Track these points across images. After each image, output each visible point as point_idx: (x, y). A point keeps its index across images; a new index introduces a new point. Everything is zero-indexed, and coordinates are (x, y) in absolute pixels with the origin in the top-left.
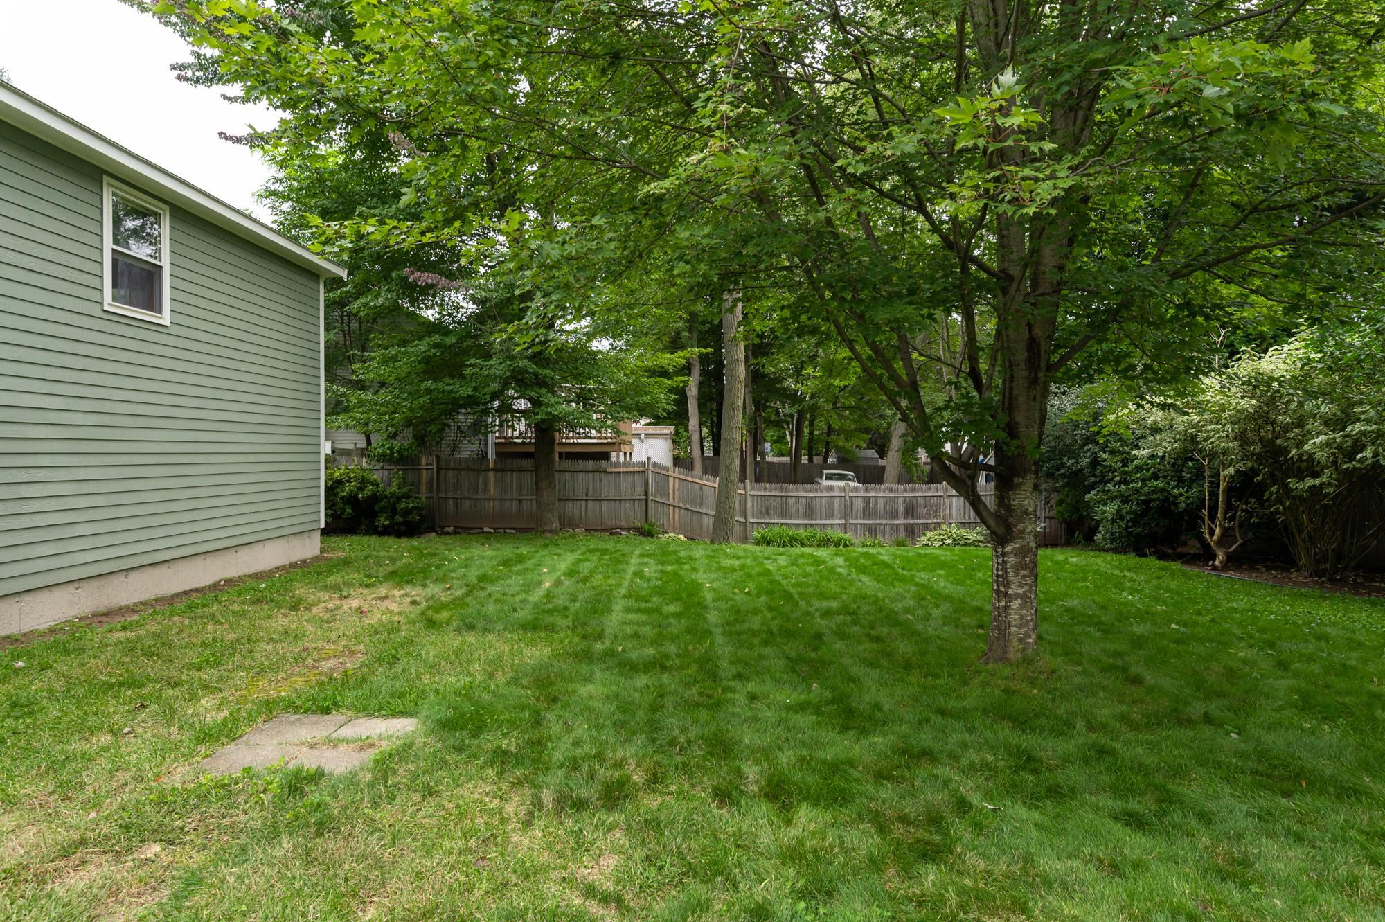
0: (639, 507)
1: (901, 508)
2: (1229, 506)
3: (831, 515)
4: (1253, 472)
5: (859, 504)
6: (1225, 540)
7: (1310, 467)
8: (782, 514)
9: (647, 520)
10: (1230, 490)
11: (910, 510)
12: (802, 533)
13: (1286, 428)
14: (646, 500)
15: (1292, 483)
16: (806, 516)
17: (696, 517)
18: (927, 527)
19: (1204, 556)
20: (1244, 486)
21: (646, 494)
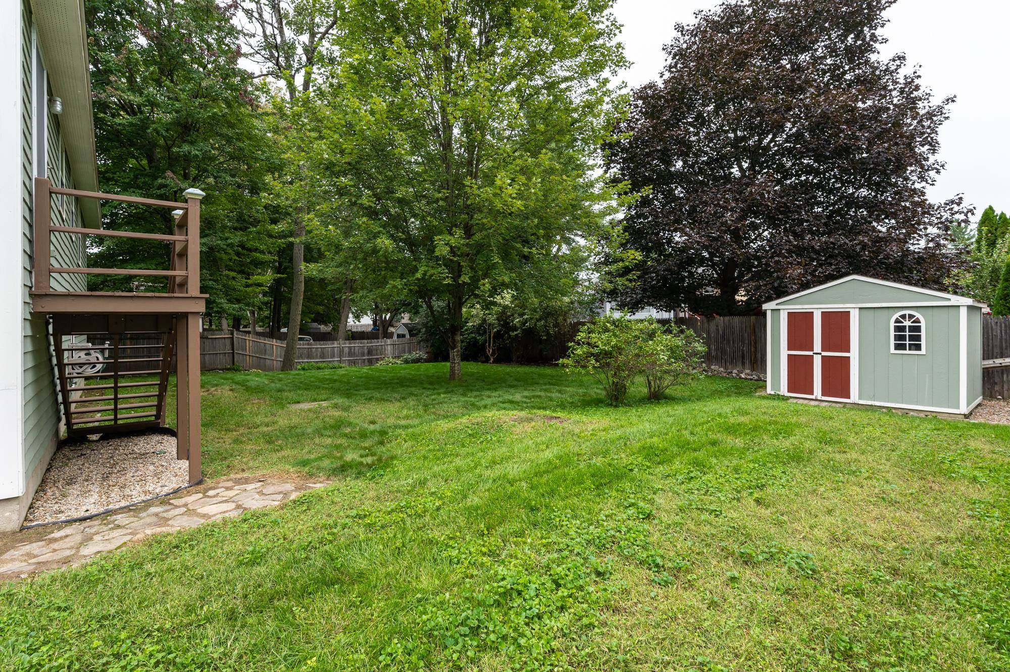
0: (228, 358)
1: (366, 351)
2: (494, 342)
3: (333, 356)
4: (501, 330)
5: (346, 350)
6: (493, 354)
7: (515, 328)
8: (309, 357)
9: (233, 364)
10: (494, 337)
11: (370, 352)
12: (320, 365)
13: (509, 316)
14: (233, 353)
15: (511, 333)
16: (321, 358)
17: (262, 361)
18: (377, 360)
19: (487, 361)
20: (498, 335)
21: (233, 350)
